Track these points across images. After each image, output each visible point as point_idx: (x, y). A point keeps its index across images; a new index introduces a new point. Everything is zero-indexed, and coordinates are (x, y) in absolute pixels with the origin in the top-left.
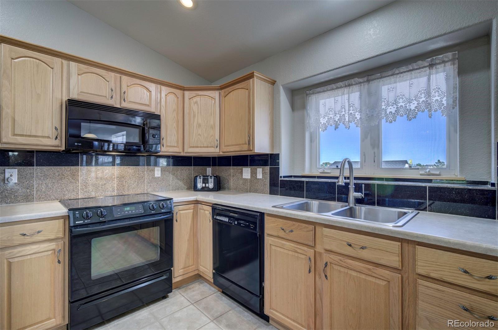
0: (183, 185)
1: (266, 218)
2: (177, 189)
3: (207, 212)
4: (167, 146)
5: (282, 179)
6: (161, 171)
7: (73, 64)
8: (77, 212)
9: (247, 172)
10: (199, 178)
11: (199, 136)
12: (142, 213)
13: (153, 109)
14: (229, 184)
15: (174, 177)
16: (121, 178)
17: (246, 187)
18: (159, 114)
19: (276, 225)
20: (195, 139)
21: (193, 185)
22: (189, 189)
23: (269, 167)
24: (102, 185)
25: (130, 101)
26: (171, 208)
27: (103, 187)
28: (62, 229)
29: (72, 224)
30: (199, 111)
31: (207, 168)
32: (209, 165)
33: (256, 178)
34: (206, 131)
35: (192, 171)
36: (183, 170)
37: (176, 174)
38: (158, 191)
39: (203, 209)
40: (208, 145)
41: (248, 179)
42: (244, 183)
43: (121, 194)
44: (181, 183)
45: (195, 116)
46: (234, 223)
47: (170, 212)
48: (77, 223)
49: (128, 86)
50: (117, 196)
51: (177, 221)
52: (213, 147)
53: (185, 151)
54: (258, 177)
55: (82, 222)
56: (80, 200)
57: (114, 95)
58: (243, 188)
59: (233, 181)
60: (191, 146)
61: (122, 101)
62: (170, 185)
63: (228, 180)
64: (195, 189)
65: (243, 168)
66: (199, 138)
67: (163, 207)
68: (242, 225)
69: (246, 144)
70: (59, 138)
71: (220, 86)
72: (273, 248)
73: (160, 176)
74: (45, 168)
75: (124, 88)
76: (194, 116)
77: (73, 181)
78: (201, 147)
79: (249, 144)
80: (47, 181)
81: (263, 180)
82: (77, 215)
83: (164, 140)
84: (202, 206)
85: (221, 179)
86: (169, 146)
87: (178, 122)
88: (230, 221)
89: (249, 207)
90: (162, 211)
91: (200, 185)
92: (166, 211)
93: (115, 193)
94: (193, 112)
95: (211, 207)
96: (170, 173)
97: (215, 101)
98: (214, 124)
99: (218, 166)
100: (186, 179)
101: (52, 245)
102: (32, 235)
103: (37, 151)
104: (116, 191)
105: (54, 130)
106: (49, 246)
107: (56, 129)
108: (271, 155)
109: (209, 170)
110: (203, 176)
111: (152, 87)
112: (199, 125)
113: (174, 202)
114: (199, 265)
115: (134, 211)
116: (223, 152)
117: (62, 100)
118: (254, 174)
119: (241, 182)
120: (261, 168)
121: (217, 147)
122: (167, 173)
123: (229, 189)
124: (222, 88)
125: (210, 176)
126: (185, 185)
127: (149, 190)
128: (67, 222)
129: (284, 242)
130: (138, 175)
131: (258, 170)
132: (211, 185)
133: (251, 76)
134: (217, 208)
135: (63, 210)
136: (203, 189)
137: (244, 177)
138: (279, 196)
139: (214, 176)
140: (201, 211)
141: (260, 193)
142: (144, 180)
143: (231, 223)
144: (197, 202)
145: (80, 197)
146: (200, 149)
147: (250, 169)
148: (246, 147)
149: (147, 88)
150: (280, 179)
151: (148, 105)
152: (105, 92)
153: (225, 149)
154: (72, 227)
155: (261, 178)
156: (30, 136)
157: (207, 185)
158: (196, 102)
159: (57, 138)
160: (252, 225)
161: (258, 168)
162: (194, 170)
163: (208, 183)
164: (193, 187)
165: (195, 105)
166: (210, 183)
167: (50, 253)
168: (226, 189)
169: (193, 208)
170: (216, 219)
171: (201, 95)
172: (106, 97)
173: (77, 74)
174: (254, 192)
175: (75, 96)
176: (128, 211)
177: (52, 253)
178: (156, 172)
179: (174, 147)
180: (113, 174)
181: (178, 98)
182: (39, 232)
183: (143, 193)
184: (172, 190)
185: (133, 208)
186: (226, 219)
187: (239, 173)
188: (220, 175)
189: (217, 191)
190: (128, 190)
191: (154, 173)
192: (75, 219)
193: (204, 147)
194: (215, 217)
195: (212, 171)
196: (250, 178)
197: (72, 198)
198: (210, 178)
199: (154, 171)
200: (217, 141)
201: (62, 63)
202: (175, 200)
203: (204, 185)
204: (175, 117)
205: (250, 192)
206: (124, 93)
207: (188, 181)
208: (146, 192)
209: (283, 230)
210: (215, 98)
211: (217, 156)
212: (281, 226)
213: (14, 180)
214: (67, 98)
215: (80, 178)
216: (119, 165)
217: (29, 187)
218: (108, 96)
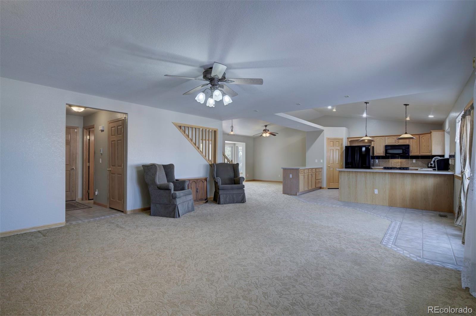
0: (426, 166)
4: (413, 153)
6: (415, 161)
7: (386, 137)
15: (422, 163)
16: (401, 162)
18: (409, 144)
20: (423, 150)
24: (396, 164)
30: (425, 141)
52: (429, 153)
53: (420, 154)
57: (396, 142)
60: (422, 152)
61: (398, 143)
62: (420, 165)
74: (383, 160)
76: (423, 143)
77: (388, 162)
78: (425, 153)
80: (383, 162)
83: (411, 151)
91: (429, 165)
96: (419, 161)
98: (429, 145)
103: (381, 156)
104: (400, 166)
105: (383, 152)
112: (424, 146)
130: (406, 162)
142: (409, 163)
151: (406, 142)
156: (379, 153)
158: (424, 138)
171: (425, 136)
173: (387, 139)
175: (387, 144)
179: (416, 153)
180: (399, 161)
181: (417, 138)
190: (403, 166)
199: (413, 160)
201: (384, 138)
204: (416, 144)
210: (429, 136)
213: (377, 162)
214: (385, 145)
215: (390, 162)
216: (400, 159)
217: (380, 163)
218: (394, 142)
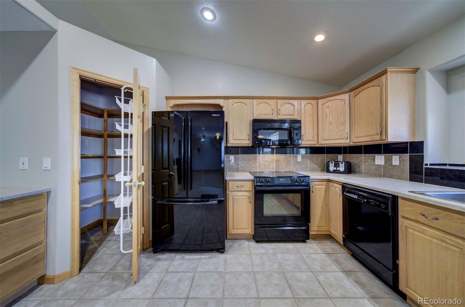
0: (318, 168)
1: (400, 201)
2: (313, 170)
3: (337, 189)
4: (306, 140)
5: (429, 166)
6: (302, 157)
7: (255, 100)
8: (258, 179)
9: (380, 160)
10: (331, 163)
11: (331, 132)
12: (290, 184)
13: (296, 117)
14: (360, 169)
15: (311, 162)
16: (277, 161)
17: (379, 173)
18: (300, 120)
19: (414, 209)
20: (327, 134)
21: (326, 168)
22: (322, 170)
23: (409, 154)
24: (268, 165)
25: (283, 115)
26: (309, 182)
27: (268, 166)
28: (251, 186)
29: (255, 185)
30: (331, 112)
31: (339, 156)
32: (340, 153)
33: (391, 165)
34: (336, 127)
35: (325, 157)
36: (317, 157)
37: (312, 160)
38: (299, 171)
39: (334, 187)
40: (339, 137)
41: (381, 165)
42: (377, 169)
43: (277, 171)
44: (316, 166)
45: (327, 117)
46: (364, 201)
47: (308, 185)
48: (258, 184)
49: (281, 106)
50: (275, 172)
51: (313, 192)
52: (343, 139)
53: (319, 143)
54: (394, 164)
55: (260, 184)
56: (258, 173)
57: (274, 112)
58: (375, 173)
59: (364, 166)
60: (324, 139)
61: (278, 115)
62: (308, 167)
63: (359, 165)
64: (328, 171)
65: (376, 156)
66: (331, 133)
67: (303, 181)
68: (371, 203)
69: (377, 134)
70: (249, 140)
71: (350, 90)
72: (410, 230)
73: (301, 160)
74: (244, 155)
75: (279, 107)
77: (255, 162)
78: (332, 140)
79: (381, 135)
80: (244, 162)
81: (400, 167)
82: (258, 180)
83: (304, 136)
84: (333, 184)
85: (352, 164)
86: (307, 140)
87: (313, 122)
88: (359, 198)
89: (379, 189)
90: (303, 184)
91: (332, 168)
92: (305, 184)
93: (274, 170)
94: (326, 114)
95: (341, 186)
96: (308, 159)
97: (345, 102)
98: (345, 121)
99: (349, 154)
100: (320, 163)
101: (247, 194)
102: (240, 187)
103: (241, 147)
104: (275, 169)
105: (247, 136)
106: (246, 194)
107: (248, 135)
108: (412, 143)
109: (340, 157)
110: (334, 162)
111: (295, 102)
112: (331, 123)
113: (311, 178)
114: (331, 228)
115: (285, 182)
116: (354, 143)
117: (250, 120)
118: (388, 161)
119: (373, 168)
120: (397, 155)
121: (347, 139)
122: (306, 159)
123: (360, 173)
124: (351, 90)
125: (341, 162)
126: (319, 168)
127: (294, 170)
128: (253, 183)
129: (425, 228)
130: (287, 160)
131: (393, 157)
132: (342, 168)
133: (385, 72)
134: (347, 187)
135: (252, 177)
136: (335, 172)
137: (376, 163)
138: (424, 184)
139: (345, 162)
140: (332, 187)
141: (397, 179)
142: (291, 163)
143: (361, 200)
144: (329, 181)
145: (258, 171)
146: (331, 141)
147: (384, 156)
148: (378, 137)
149: (292, 104)
150: (424, 167)
151: (293, 115)
152: (269, 112)
153: (355, 140)
154: (256, 186)
155: (398, 164)
156: (239, 140)
157: (338, 169)
158: (328, 106)
159: (248, 140)
160: (383, 205)
161: (393, 155)
162: (326, 157)
163: (339, 167)
164: (326, 170)
165: (327, 108)
166: (341, 167)
167: (247, 197)
168: (357, 173)
169: (325, 184)
170: (345, 195)
171: (332, 100)
172: (269, 114)
173: (256, 105)
174: (389, 178)
175: (256, 117)
176: (282, 181)
177: (247, 198)
178: (298, 158)
179: (311, 140)
180: (273, 159)
181: (313, 106)
182: (243, 186)
183: (290, 171)
184: (309, 171)
185: (285, 180)
186: (356, 197)
187: (371, 160)
188: (351, 161)
189: (348, 174)
190: (281, 169)
191: (297, 159)
192: (257, 182)
193: (335, 139)
194: (345, 193)
195: (343, 158)
196: (383, 164)
197: (254, 171)
198: (341, 163)
199: (297, 157)
200: (347, 134)
201: (250, 101)
202: (312, 177)
203: (335, 168)
204: (311, 120)
205: (384, 177)
206: (279, 110)
207: (321, 165)
208: (292, 171)
209: (424, 215)
210: (344, 100)
211: (348, 146)
212: (420, 211)
213: (233, 161)
214: (253, 119)
215: (258, 161)
216: (276, 153)
217: (238, 165)
218: (271, 114)
